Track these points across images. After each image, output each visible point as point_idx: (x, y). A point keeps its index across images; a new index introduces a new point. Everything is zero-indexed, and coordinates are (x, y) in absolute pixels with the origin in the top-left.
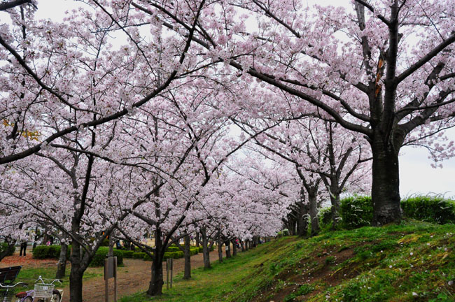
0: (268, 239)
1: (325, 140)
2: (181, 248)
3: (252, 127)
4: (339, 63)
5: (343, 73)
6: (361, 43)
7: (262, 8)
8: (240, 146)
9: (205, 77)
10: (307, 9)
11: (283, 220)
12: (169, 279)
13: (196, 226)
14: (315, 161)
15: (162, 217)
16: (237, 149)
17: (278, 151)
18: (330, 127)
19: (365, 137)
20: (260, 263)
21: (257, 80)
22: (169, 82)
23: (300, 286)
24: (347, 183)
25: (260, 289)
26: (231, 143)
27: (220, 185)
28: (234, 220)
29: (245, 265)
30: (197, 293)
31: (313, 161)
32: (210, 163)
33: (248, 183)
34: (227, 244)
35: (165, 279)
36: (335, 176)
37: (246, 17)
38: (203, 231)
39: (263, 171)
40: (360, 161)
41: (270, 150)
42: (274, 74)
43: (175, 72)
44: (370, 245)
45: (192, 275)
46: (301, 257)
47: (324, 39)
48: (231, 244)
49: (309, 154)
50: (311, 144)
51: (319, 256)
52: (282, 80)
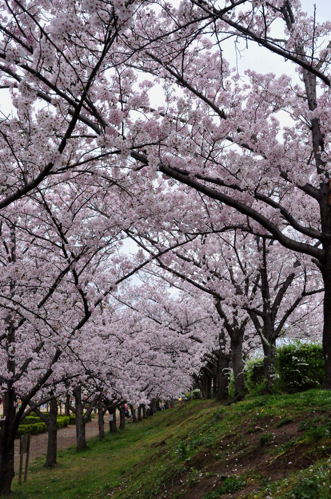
0: (170, 404)
1: (255, 263)
2: (43, 417)
3: (153, 243)
4: (279, 155)
5: (285, 170)
6: (311, 129)
7: (172, 73)
8: (136, 270)
9: (93, 173)
10: (237, 77)
11: (194, 376)
12: (24, 466)
13: (67, 385)
14: (241, 293)
15: (17, 371)
16: (132, 274)
17: (190, 277)
18: (264, 244)
19: (313, 261)
20: (160, 441)
21: (163, 177)
22: (41, 178)
23: (224, 478)
24: (286, 325)
25: (163, 482)
26: (123, 265)
27: (104, 324)
28: (123, 377)
29: (137, 444)
30: (65, 489)
31: (239, 292)
32: (92, 293)
33: (145, 321)
34: (112, 412)
35: (16, 468)
36: (269, 313)
37: (150, 85)
38: (77, 392)
39: (167, 304)
40: (304, 294)
41: (178, 275)
42: (188, 169)
43: (51, 165)
44: (323, 417)
45: (58, 460)
46: (223, 433)
47: (258, 120)
48: (118, 412)
49: (234, 282)
50: (236, 268)
51: (250, 432)
52: (200, 177)
